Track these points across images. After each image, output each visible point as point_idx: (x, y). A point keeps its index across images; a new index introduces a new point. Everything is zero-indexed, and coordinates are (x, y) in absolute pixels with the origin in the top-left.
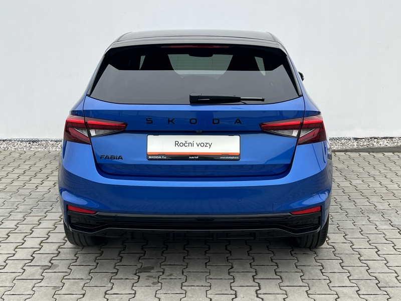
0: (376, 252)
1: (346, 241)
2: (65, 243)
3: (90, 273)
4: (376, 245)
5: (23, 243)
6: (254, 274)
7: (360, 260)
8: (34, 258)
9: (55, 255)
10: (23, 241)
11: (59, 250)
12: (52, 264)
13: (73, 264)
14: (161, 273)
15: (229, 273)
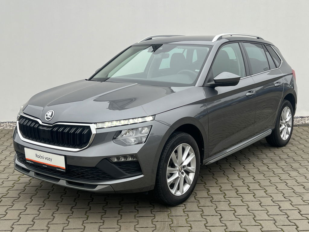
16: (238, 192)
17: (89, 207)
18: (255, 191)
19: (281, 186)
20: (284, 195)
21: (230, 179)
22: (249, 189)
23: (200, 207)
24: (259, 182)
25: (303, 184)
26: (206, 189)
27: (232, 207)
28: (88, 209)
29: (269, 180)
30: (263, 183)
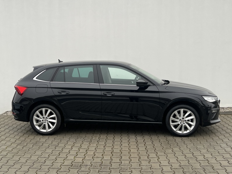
0: (228, 162)
1: (212, 157)
2: (85, 158)
3: (99, 172)
4: (227, 159)
5: (67, 158)
6: (174, 173)
7: (221, 166)
8: (73, 164)
9: (82, 163)
10: (66, 157)
11: (83, 161)
12: (81, 167)
13: (91, 167)
14: (131, 172)
15: (162, 172)
16: (139, 159)
17: (40, 167)
18: (151, 159)
19: (171, 156)
20: (169, 161)
21: (139, 150)
22: (148, 157)
23: (110, 169)
24: (157, 153)
25: (186, 154)
26: (120, 157)
27: (131, 169)
28: (39, 169)
29: (165, 151)
30: (159, 153)
